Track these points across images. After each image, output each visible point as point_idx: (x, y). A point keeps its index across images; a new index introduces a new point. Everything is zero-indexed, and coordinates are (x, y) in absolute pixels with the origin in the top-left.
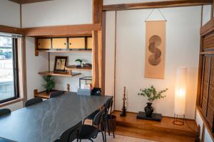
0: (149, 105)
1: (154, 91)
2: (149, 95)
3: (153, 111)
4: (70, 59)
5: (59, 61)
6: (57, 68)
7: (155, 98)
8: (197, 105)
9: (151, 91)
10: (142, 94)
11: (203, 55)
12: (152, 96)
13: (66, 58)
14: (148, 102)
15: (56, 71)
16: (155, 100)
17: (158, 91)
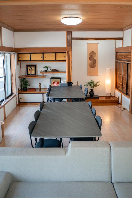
0: (92, 90)
1: (93, 83)
2: (90, 85)
3: (94, 93)
4: (38, 66)
5: (29, 68)
6: (29, 73)
7: (94, 86)
8: (115, 88)
9: (91, 82)
10: (86, 85)
11: (117, 62)
12: (92, 85)
13: (35, 66)
14: (91, 89)
15: (28, 75)
16: (95, 87)
17: (95, 82)
